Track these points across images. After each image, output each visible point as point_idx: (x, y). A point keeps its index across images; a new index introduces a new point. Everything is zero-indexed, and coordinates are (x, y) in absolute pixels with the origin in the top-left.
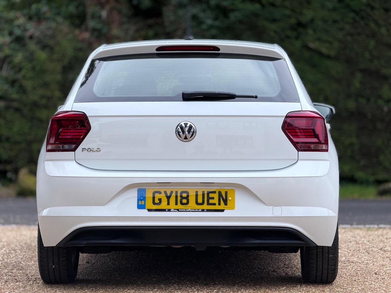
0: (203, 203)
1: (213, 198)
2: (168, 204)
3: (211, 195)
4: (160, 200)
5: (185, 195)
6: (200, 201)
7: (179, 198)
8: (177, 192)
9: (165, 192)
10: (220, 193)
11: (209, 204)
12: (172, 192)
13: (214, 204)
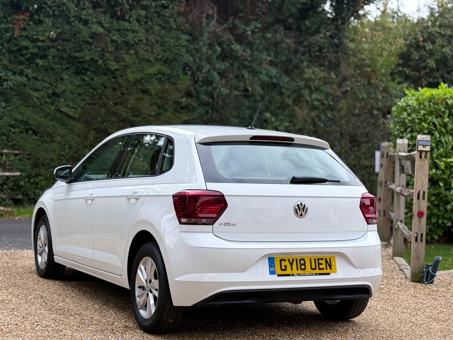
0: (315, 269)
1: (322, 264)
2: (292, 270)
3: (320, 262)
4: (285, 266)
5: (302, 262)
6: (313, 267)
7: (299, 265)
8: (296, 260)
9: (289, 260)
10: (326, 259)
11: (320, 269)
12: (293, 260)
13: (323, 269)
